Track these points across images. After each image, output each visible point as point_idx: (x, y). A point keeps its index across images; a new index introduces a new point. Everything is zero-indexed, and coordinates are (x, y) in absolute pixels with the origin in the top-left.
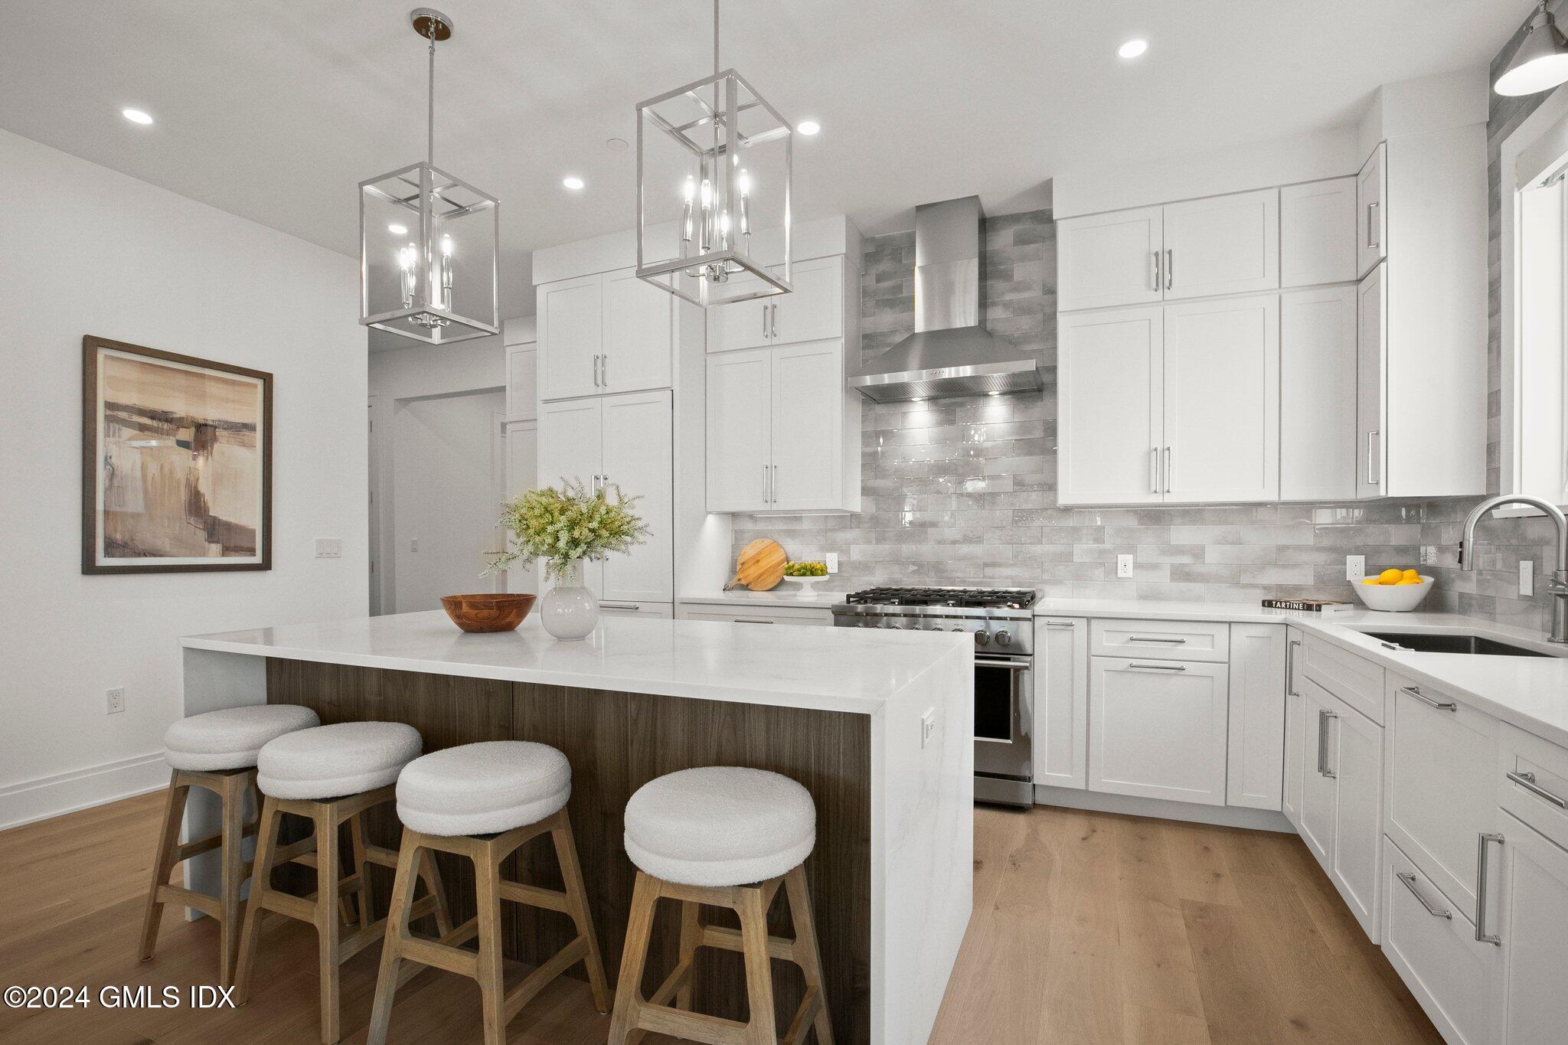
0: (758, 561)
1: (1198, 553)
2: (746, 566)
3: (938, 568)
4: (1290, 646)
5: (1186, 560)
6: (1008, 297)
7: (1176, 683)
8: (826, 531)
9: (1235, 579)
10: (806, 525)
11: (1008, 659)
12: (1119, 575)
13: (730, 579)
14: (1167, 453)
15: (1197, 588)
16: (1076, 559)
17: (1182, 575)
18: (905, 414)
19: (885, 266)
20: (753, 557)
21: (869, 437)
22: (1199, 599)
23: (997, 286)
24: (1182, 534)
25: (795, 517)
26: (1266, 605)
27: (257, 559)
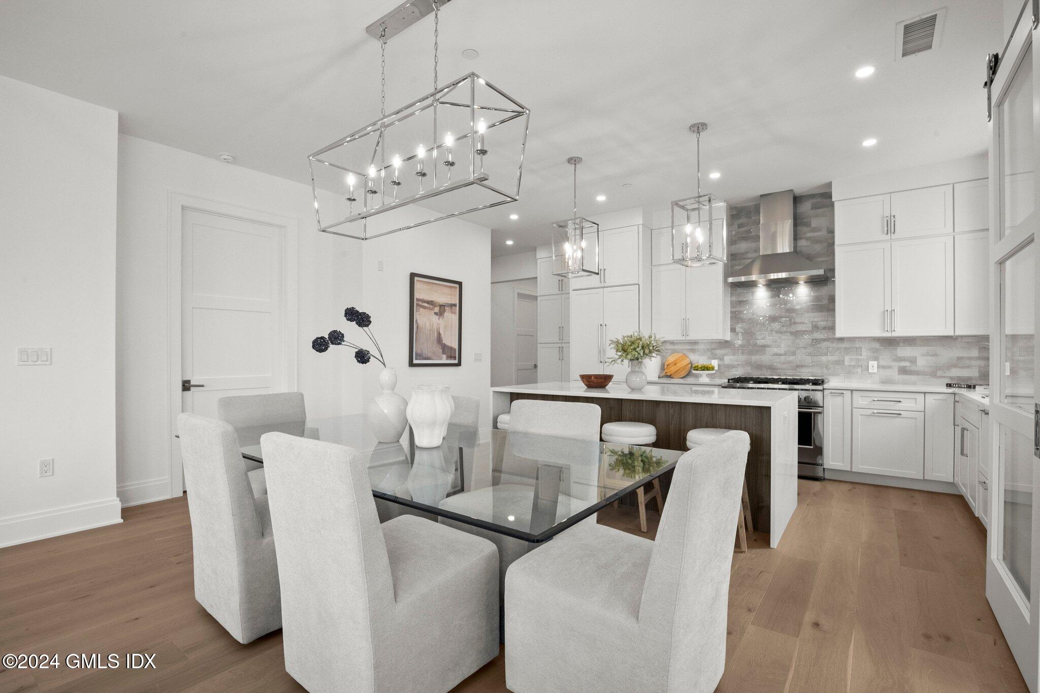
0: (676, 364)
1: (913, 361)
2: (669, 367)
3: (771, 368)
4: (955, 402)
5: (907, 364)
6: (809, 235)
7: (897, 421)
8: (713, 349)
9: (933, 374)
10: (701, 347)
11: (811, 409)
12: (870, 371)
13: (661, 373)
14: (893, 312)
15: (913, 378)
16: (846, 363)
17: (903, 371)
18: (753, 293)
19: (743, 220)
20: (673, 362)
21: (733, 305)
22: (914, 384)
23: (802, 229)
24: (905, 351)
25: (695, 343)
26: (948, 385)
27: (456, 362)
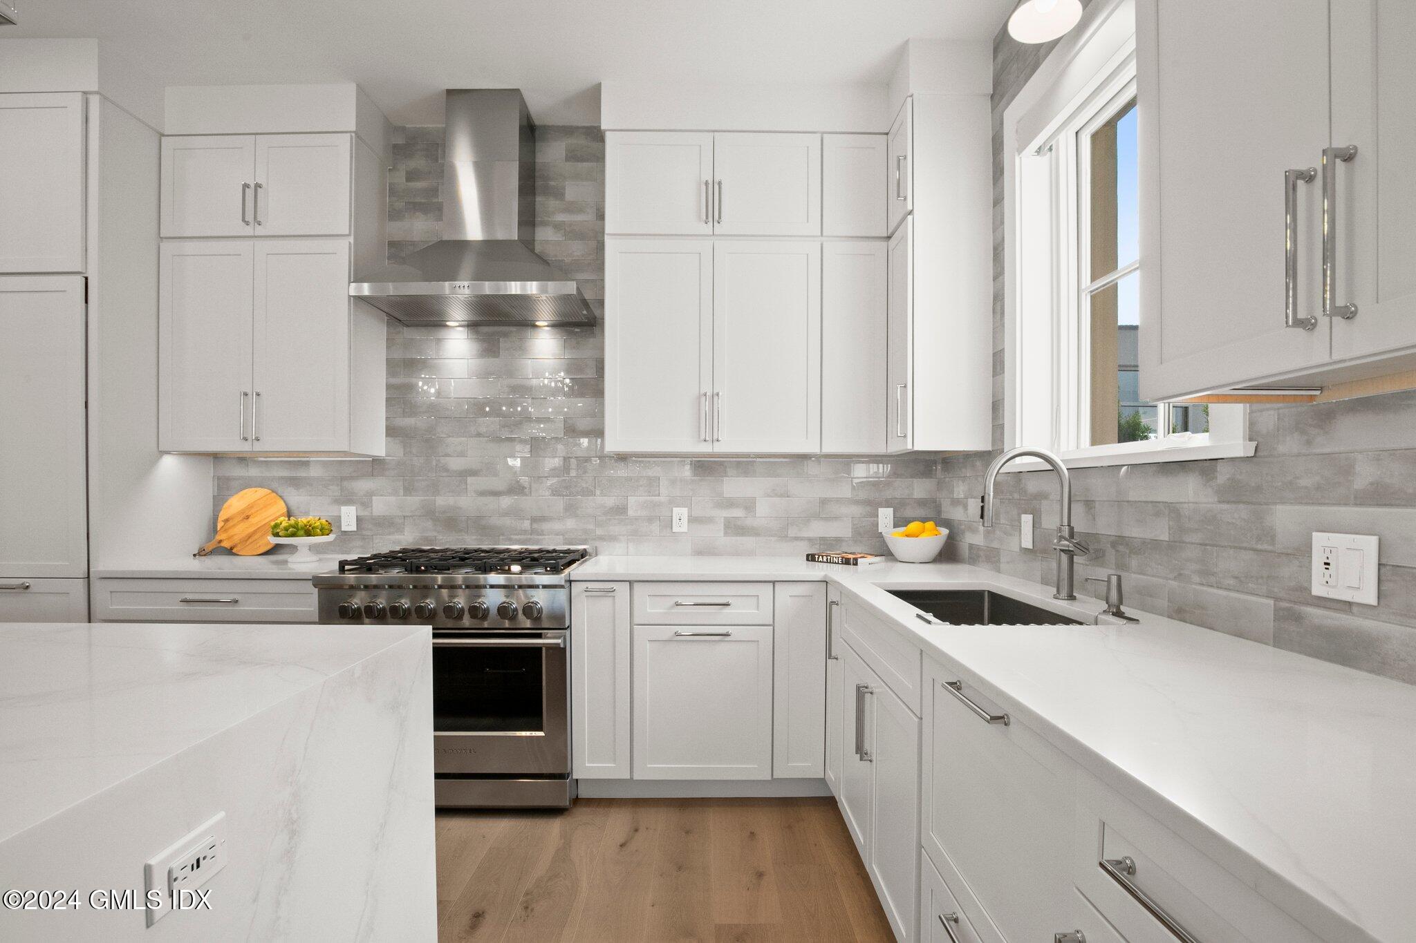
0: (248, 517)
1: (749, 505)
2: (230, 524)
3: (479, 524)
4: (830, 605)
5: (738, 513)
6: (560, 218)
7: (723, 650)
8: (343, 479)
9: (782, 533)
10: (315, 472)
11: (539, 636)
12: (675, 530)
13: (209, 540)
14: (716, 398)
15: (748, 542)
16: (631, 513)
17: (735, 528)
18: (439, 341)
19: (418, 163)
20: (242, 512)
22: (751, 553)
23: (543, 203)
24: (735, 486)
25: (298, 461)
26: (810, 559)
